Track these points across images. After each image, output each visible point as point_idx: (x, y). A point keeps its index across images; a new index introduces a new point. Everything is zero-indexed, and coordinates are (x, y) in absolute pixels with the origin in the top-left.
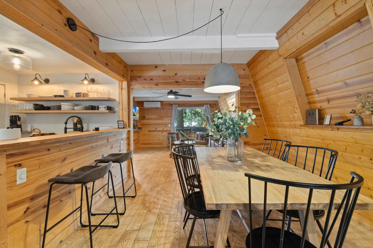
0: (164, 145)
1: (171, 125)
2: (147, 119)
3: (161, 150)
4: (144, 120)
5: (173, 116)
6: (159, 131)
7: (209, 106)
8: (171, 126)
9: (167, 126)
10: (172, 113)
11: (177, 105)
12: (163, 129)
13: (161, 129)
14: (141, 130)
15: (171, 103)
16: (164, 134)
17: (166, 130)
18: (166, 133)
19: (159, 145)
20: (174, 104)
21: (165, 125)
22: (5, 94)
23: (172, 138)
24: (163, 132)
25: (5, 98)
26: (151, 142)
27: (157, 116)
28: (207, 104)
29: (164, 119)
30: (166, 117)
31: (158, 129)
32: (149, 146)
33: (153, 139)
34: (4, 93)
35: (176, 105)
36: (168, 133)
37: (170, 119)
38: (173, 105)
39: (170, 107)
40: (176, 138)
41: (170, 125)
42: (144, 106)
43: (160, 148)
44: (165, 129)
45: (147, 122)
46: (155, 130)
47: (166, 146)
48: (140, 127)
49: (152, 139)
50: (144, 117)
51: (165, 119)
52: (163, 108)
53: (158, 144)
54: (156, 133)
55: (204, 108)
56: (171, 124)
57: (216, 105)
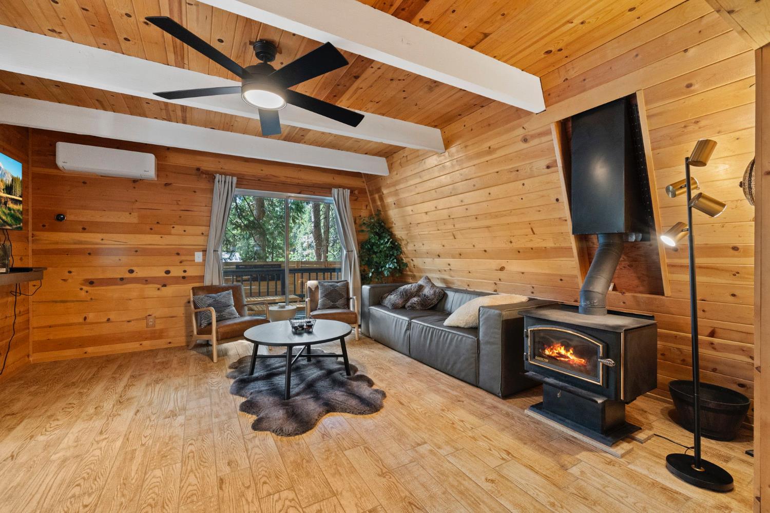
0: (169, 340)
1: (204, 255)
2: (80, 228)
4: (53, 229)
5: (214, 219)
6: (146, 281)
7: (347, 192)
8: (204, 260)
9: (188, 258)
10: (210, 205)
11: (235, 179)
12: (168, 272)
13: (159, 272)
14: (41, 278)
15: (208, 165)
16: (169, 291)
17: (184, 277)
18: (187, 288)
19: (146, 339)
20: (221, 174)
21: (178, 254)
23: (220, 308)
24: (165, 286)
26: (106, 330)
27: (135, 214)
28: (344, 188)
29: (173, 231)
30: (182, 221)
31: (140, 273)
32: (90, 350)
33: (112, 317)
35: (229, 178)
36: (193, 289)
37: (203, 229)
38: (218, 176)
39: (203, 185)
40: (234, 308)
41: (198, 257)
42: (60, 162)
43: (153, 353)
44: (176, 272)
45: (81, 243)
46: (122, 279)
47: (181, 340)
48: (30, 266)
49: (109, 320)
50: (60, 218)
51: (178, 229)
52: (166, 185)
53: (138, 336)
54: (133, 290)
55: (332, 198)
56: (204, 251)
57: (366, 192)
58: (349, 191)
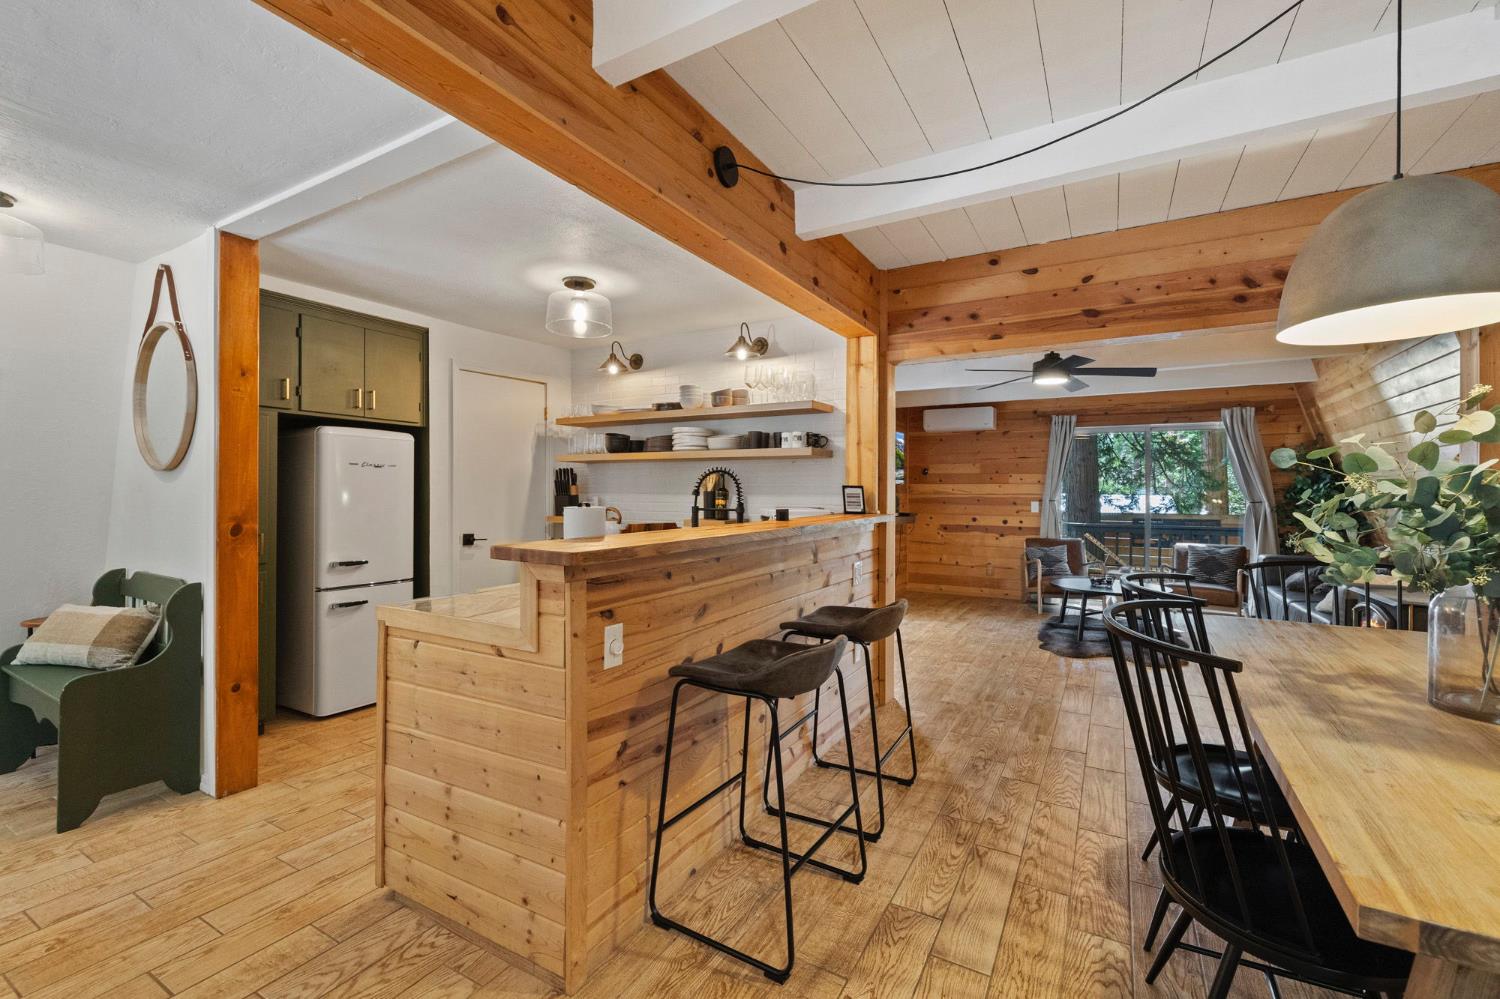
0: (1006, 592)
1: (1041, 505)
2: (938, 480)
3: (997, 609)
4: (921, 482)
5: (1050, 466)
6: (986, 529)
7: (1250, 412)
8: (1040, 511)
9: (1025, 508)
10: (1046, 451)
11: (1074, 418)
12: (1005, 522)
13: (997, 522)
14: (914, 522)
15: (1041, 409)
16: (1008, 541)
17: (1020, 528)
18: (1020, 541)
19: (986, 586)
20: (1058, 415)
21: (1015, 504)
22: (546, 409)
23: (1050, 562)
24: (1002, 535)
25: (546, 419)
26: (955, 572)
27: (978, 465)
28: (1242, 404)
29: (1011, 480)
30: (1019, 470)
31: (982, 521)
32: (943, 587)
33: (959, 561)
34: (544, 407)
35: (1067, 418)
36: (1027, 540)
37: (1038, 477)
38: (1054, 418)
39: (1039, 429)
40: (1066, 565)
41: (1035, 507)
42: (926, 428)
43: (990, 600)
44: (1013, 522)
45: (936, 493)
46: (967, 526)
47: (1017, 594)
48: (907, 512)
49: (957, 563)
50: (925, 472)
51: (1016, 477)
52: (1005, 433)
53: (979, 582)
54: (976, 537)
55: (1222, 423)
56: (1040, 501)
57: (1298, 405)
58: (1253, 409)
